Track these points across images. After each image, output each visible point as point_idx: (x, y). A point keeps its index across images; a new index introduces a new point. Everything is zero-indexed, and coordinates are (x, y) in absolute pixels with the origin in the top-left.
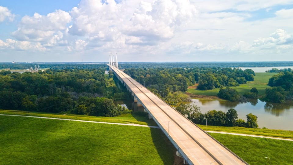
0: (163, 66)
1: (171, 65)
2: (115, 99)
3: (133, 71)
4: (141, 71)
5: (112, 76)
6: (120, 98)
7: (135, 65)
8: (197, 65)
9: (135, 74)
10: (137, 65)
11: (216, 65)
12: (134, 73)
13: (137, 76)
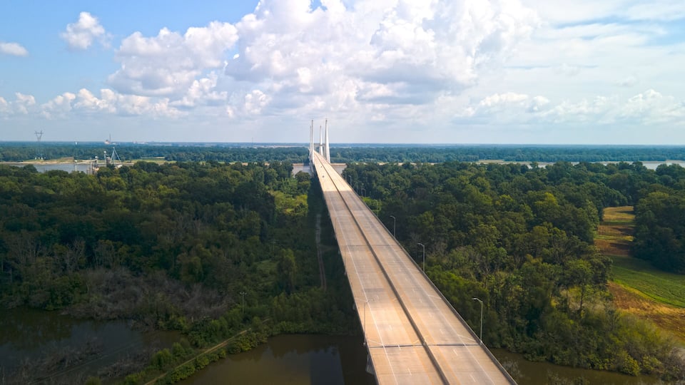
0: (452, 154)
1: (474, 154)
2: (276, 331)
3: (370, 173)
4: (396, 173)
5: (305, 187)
6: (301, 326)
7: (378, 151)
8: (544, 153)
9: (376, 181)
10: (383, 153)
11: (597, 154)
12: (375, 178)
13: (382, 189)
